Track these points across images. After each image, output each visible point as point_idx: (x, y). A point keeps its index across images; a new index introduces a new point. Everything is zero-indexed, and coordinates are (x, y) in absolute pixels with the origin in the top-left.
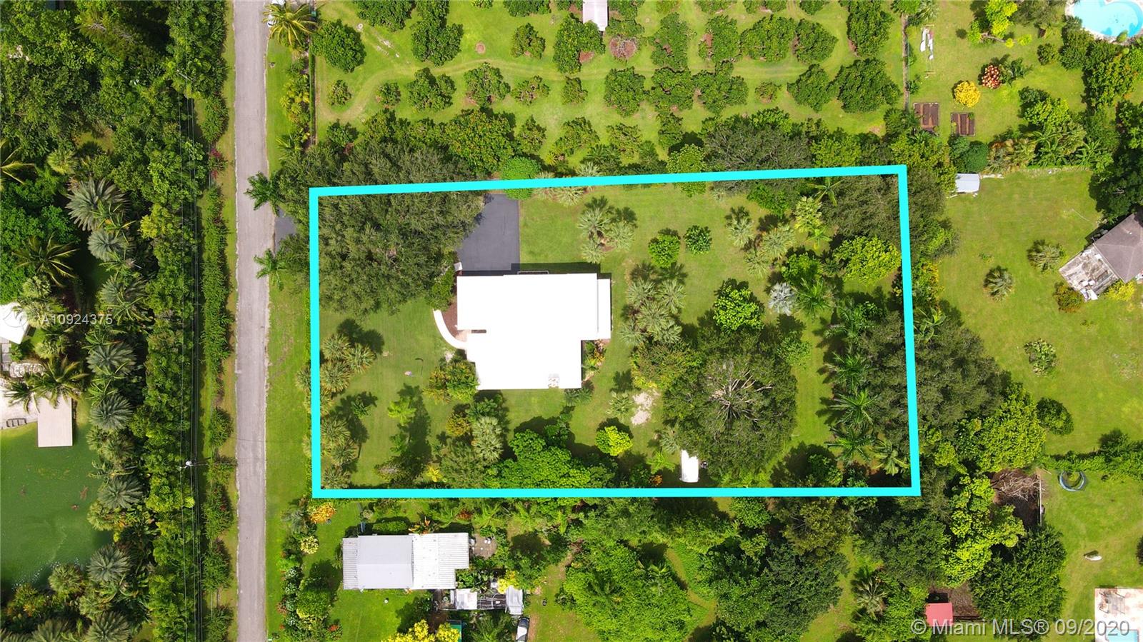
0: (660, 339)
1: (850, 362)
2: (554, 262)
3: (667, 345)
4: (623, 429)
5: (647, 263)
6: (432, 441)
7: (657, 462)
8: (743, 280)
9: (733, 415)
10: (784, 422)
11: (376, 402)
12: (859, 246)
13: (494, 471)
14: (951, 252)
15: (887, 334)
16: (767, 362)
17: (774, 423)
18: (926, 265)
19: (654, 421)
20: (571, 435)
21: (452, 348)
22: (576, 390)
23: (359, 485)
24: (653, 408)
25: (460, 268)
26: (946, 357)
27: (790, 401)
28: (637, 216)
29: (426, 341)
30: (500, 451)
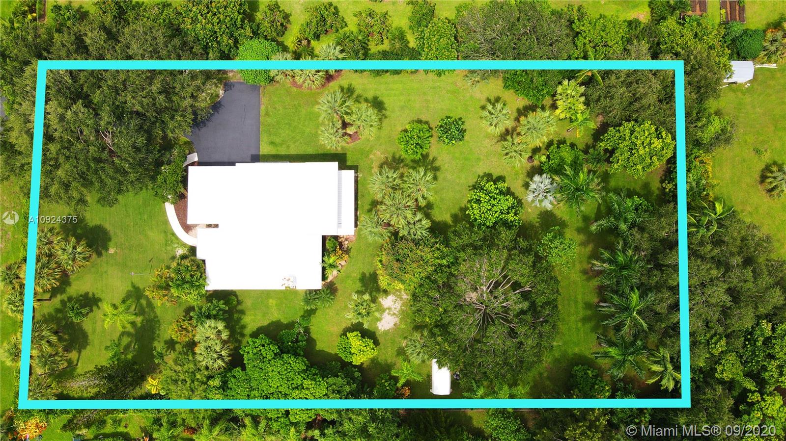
0: (406, 233)
1: (621, 259)
2: (296, 153)
3: (413, 240)
4: (368, 334)
5: (397, 157)
6: (159, 346)
7: (404, 372)
8: (499, 174)
9: (487, 320)
10: (547, 328)
11: (100, 304)
12: (627, 132)
13: (216, 382)
14: (727, 141)
15: (663, 228)
16: (525, 259)
17: (534, 329)
18: (698, 157)
19: (403, 327)
20: (311, 341)
21: (184, 245)
22: (316, 291)
23: (76, 396)
24: (402, 312)
25: (196, 159)
26: (732, 254)
27: (552, 304)
28: (386, 106)
29: (155, 235)
30: (227, 359)
